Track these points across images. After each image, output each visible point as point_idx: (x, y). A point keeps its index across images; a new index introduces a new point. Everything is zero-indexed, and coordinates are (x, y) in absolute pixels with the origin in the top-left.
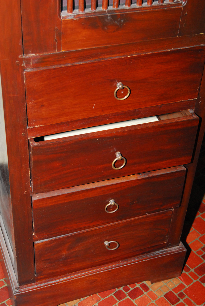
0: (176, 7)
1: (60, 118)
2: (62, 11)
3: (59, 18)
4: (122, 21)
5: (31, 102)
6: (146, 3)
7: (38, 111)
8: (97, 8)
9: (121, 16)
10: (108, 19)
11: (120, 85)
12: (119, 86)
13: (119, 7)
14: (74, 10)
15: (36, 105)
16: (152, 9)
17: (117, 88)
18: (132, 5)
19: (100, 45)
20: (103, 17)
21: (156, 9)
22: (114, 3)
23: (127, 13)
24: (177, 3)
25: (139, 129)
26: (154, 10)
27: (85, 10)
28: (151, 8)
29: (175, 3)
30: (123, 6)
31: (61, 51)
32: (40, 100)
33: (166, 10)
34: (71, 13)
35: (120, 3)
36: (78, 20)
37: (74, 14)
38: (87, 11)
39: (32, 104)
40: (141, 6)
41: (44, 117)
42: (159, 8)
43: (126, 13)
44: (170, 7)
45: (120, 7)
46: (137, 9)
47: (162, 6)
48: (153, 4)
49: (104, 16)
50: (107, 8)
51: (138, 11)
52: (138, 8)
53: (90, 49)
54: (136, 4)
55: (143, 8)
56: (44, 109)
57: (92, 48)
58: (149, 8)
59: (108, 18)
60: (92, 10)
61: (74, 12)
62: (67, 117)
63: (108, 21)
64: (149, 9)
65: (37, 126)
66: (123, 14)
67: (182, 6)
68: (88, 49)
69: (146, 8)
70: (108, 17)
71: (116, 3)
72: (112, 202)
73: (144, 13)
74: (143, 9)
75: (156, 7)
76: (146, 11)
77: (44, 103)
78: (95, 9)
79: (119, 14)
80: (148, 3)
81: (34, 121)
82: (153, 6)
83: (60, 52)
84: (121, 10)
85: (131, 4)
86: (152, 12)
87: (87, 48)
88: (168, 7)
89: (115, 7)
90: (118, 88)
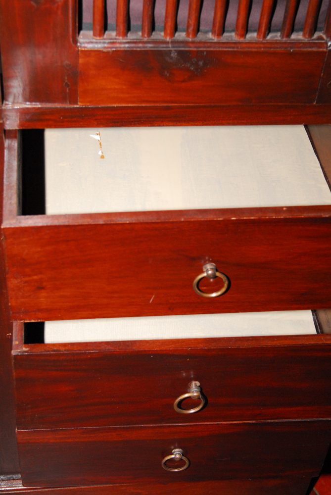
0: (315, 49)
1: (78, 313)
2: (82, 32)
3: (74, 45)
4: (201, 63)
5: (16, 278)
6: (255, 35)
7: (30, 295)
8: (153, 33)
9: (199, 54)
10: (171, 58)
11: (211, 269)
12: (207, 271)
13: (198, 35)
14: (107, 33)
15: (26, 284)
16: (264, 48)
17: (202, 272)
18: (225, 34)
19: (154, 102)
20: (160, 53)
21: (271, 48)
22: (188, 27)
23: (212, 49)
24: (317, 41)
25: (242, 349)
26: (267, 50)
27: (129, 34)
28: (262, 46)
29: (313, 40)
30: (208, 36)
31: (77, 104)
32: (35, 277)
33: (291, 54)
34: (98, 38)
35: (201, 28)
36: (111, 53)
37: (105, 39)
38: (131, 38)
39: (18, 283)
40: (242, 40)
41: (45, 307)
42: (277, 48)
43: (208, 49)
44: (300, 47)
45: (200, 37)
46: (233, 45)
47: (285, 43)
48: (269, 37)
49: (165, 50)
50: (173, 35)
51: (234, 48)
52: (235, 43)
53: (135, 106)
54: (233, 34)
55: (246, 43)
56: (43, 294)
57: (138, 107)
58: (257, 46)
59: (172, 55)
60: (143, 35)
61: (105, 36)
62: (93, 313)
63: (171, 61)
64: (257, 48)
65: (28, 321)
66: (202, 52)
67: (327, 48)
68: (130, 107)
69: (251, 45)
70: (171, 53)
71: (191, 29)
72: (176, 454)
73: (246, 54)
74: (244, 45)
75: (274, 43)
76: (250, 50)
77: (45, 284)
78: (150, 34)
79: (194, 51)
80: (258, 34)
81: (23, 312)
82: (267, 43)
83: (76, 106)
84: (200, 42)
85: (224, 32)
86: (263, 53)
87: (130, 105)
88: (298, 48)
89: (191, 36)
90: (205, 274)
